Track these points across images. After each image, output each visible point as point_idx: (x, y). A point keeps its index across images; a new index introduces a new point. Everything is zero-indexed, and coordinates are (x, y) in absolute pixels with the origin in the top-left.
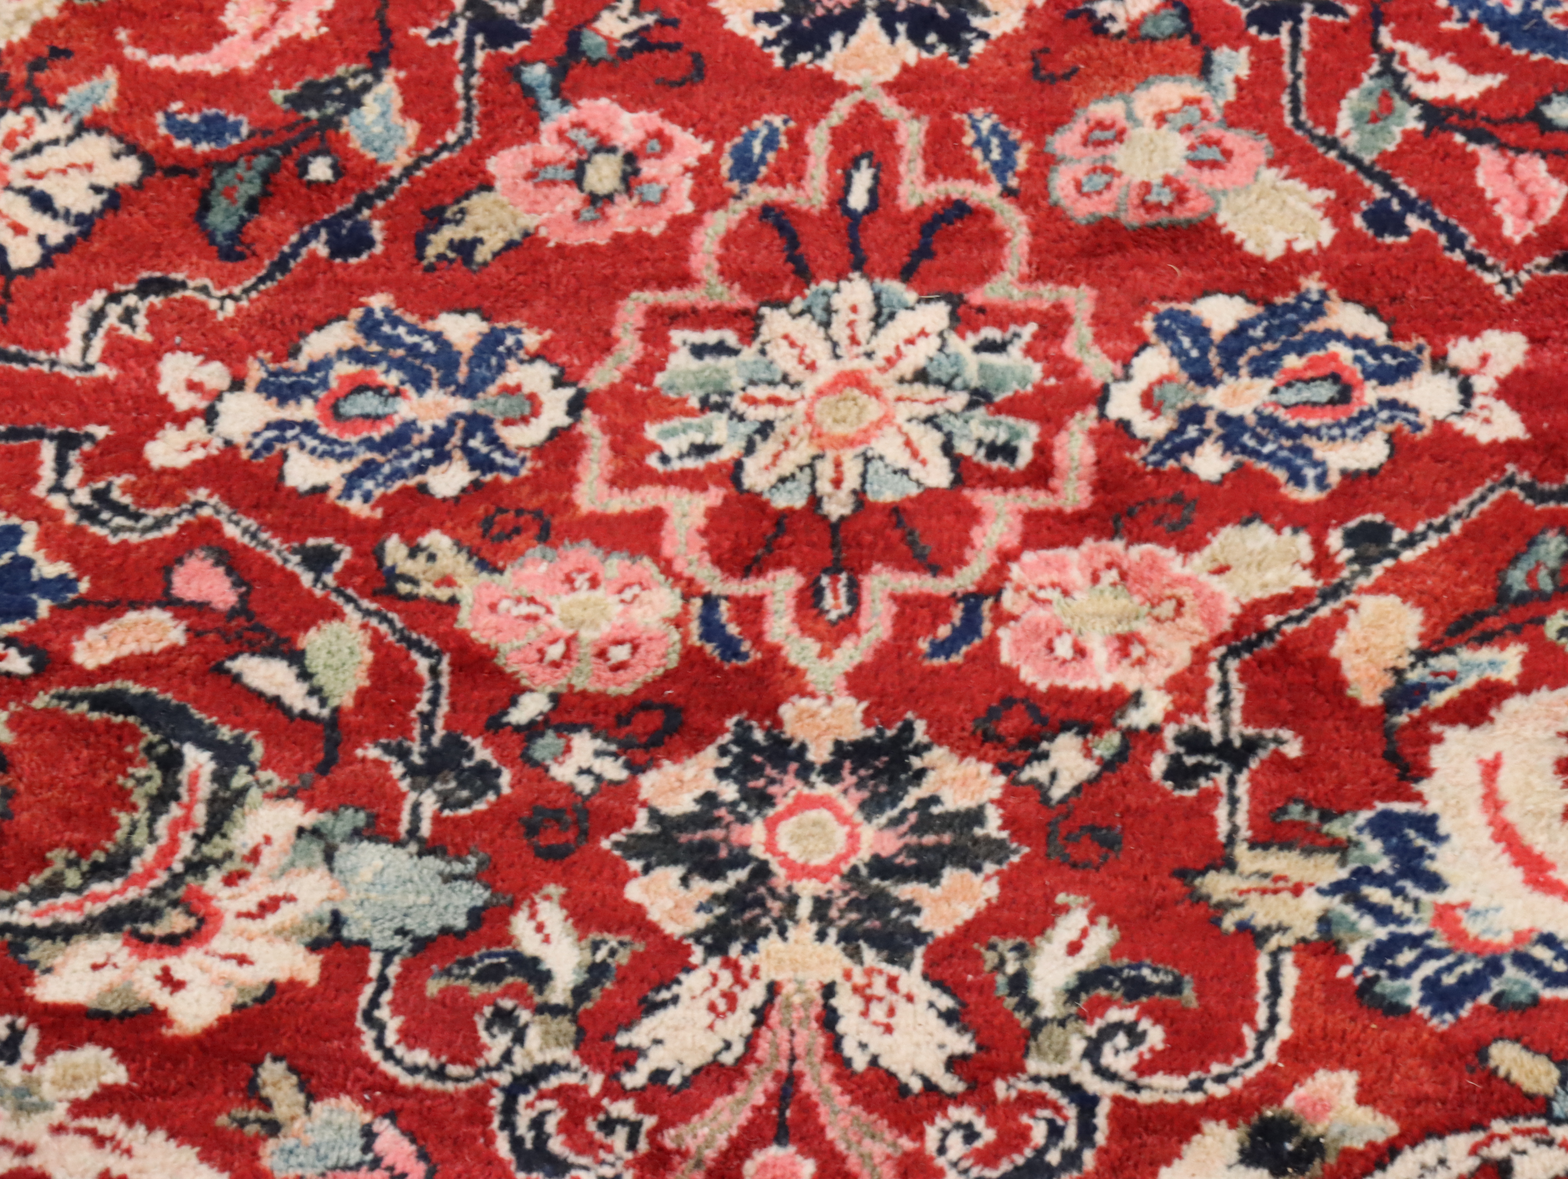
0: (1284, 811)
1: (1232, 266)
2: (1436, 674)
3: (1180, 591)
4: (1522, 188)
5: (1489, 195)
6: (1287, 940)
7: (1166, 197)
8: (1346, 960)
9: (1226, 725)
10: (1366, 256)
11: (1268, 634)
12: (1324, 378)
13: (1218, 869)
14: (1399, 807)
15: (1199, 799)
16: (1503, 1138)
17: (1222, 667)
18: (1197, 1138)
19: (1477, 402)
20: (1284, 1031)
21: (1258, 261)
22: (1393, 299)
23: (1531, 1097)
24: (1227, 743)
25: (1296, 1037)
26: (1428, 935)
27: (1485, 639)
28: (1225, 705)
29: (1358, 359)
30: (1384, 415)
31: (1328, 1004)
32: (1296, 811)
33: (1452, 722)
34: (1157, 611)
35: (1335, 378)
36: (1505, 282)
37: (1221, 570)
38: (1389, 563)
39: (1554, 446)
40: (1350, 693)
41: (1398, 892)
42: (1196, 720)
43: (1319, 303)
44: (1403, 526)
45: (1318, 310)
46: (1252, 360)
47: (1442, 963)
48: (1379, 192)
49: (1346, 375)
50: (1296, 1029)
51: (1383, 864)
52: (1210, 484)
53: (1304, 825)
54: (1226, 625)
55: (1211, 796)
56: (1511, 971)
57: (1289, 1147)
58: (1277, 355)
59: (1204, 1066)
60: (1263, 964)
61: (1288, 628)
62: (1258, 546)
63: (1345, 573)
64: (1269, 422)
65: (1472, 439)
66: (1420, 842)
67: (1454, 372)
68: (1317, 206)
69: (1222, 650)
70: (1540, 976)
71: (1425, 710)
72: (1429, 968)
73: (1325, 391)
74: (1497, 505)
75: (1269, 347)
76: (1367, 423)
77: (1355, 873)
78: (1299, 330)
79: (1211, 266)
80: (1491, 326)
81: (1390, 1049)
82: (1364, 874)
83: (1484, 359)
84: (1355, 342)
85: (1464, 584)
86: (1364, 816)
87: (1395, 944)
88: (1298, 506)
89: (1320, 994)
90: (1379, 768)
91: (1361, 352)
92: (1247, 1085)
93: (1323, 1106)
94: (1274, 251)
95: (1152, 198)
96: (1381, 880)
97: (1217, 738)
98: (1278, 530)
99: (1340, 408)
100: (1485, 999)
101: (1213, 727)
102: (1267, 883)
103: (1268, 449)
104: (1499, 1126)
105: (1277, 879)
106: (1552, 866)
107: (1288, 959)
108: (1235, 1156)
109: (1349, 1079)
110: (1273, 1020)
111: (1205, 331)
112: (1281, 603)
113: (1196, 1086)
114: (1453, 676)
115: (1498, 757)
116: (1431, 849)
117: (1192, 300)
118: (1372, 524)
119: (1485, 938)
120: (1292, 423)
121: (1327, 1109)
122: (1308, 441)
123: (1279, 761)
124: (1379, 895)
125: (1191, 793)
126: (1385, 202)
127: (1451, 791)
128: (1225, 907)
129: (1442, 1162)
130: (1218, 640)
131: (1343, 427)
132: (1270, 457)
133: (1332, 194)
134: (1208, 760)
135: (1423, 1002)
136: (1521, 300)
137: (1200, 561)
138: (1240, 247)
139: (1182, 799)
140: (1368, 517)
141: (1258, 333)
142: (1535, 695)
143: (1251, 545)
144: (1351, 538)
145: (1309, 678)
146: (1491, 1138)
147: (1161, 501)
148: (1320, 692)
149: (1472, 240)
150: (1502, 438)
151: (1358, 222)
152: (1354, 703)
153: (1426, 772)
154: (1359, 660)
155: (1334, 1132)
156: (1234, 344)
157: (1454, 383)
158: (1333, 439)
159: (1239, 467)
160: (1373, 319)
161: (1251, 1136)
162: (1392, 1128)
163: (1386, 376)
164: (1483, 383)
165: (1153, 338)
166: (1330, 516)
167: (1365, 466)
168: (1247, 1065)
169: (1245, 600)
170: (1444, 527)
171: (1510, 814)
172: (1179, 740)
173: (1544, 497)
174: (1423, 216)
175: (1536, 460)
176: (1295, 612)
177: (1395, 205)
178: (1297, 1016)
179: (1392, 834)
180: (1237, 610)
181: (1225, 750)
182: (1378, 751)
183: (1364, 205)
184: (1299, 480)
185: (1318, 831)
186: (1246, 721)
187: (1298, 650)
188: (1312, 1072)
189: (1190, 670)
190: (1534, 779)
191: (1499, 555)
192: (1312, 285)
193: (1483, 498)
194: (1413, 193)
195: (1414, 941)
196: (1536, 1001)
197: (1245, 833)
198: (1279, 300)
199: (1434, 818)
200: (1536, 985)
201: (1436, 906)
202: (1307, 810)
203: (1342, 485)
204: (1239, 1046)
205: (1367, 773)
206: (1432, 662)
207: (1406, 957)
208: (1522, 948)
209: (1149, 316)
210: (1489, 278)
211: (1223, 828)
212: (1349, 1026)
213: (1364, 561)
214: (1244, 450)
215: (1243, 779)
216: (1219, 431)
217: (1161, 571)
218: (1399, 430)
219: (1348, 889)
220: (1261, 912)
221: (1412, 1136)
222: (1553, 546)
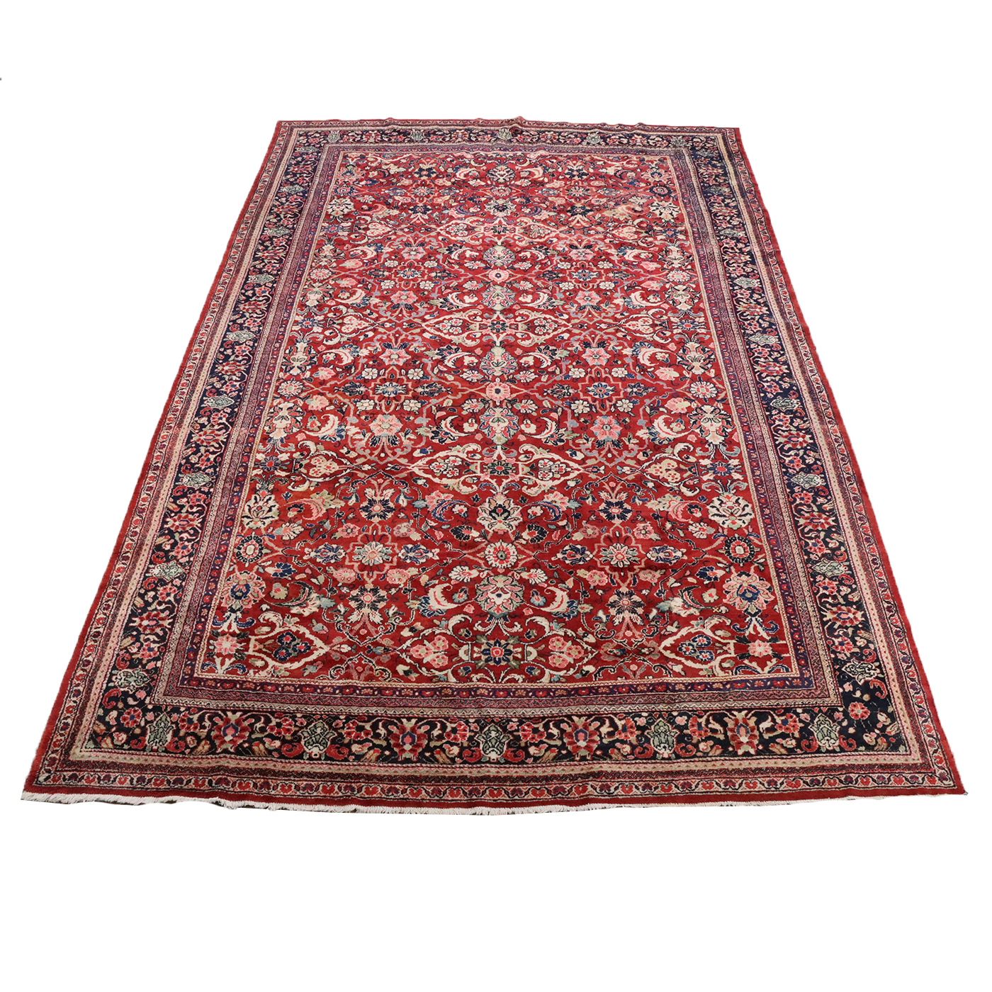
3: (405, 574)
5: (436, 535)
6: (414, 609)
7: (405, 534)
8: (420, 611)
9: (409, 588)
10: (424, 541)
11: (414, 579)
13: (408, 602)
14: (426, 596)
15: (406, 595)
17: (409, 582)
18: (405, 629)
19: (435, 556)
22: (427, 545)
23: (437, 625)
25: (415, 619)
27: (435, 579)
28: (409, 586)
32: (416, 596)
33: (431, 588)
34: (403, 576)
36: (438, 544)
37: (409, 572)
38: (426, 572)
39: (442, 560)
40: (421, 584)
41: (425, 605)
42: (406, 587)
43: (420, 545)
44: (427, 568)
49: (422, 553)
52: (408, 563)
53: (416, 598)
54: (410, 577)
55: (408, 595)
56: (436, 613)
57: (414, 630)
59: (406, 622)
60: (412, 612)
61: (416, 578)
62: (413, 570)
63: (421, 573)
64: (414, 557)
65: (434, 559)
66: (428, 600)
67: (432, 553)
68: (420, 536)
69: (409, 580)
70: (439, 613)
71: (429, 586)
72: (428, 612)
73: (420, 554)
75: (414, 550)
76: (424, 557)
78: (417, 548)
79: (409, 541)
80: (436, 548)
81: (424, 620)
82: (422, 603)
83: (435, 551)
85: (433, 574)
86: (422, 597)
87: (425, 610)
88: (417, 566)
89: (417, 615)
90: (424, 592)
91: (424, 550)
92: (410, 624)
94: (415, 540)
95: (403, 534)
96: (424, 603)
98: (415, 568)
99: (421, 556)
100: (433, 615)
102: (413, 604)
103: (414, 560)
104: (434, 628)
106: (440, 602)
107: (414, 611)
108: (409, 631)
109: (420, 623)
110: (413, 617)
111: (408, 548)
112: (415, 575)
113: (405, 624)
114: (431, 583)
115: (435, 591)
117: (407, 545)
119: (434, 609)
120: (417, 557)
121: (417, 626)
122: (418, 559)
123: (414, 591)
124: (423, 605)
127: (431, 594)
128: (408, 606)
129: (428, 631)
134: (407, 591)
135: (427, 616)
136: (439, 546)
137: (407, 571)
138: (412, 540)
139: (404, 595)
140: (424, 567)
141: (413, 548)
142: (439, 585)
144: (422, 569)
147: (403, 565)
148: (418, 584)
150: (437, 559)
152: (422, 586)
153: (428, 593)
154: (422, 581)
155: (418, 628)
156: (411, 549)
158: (420, 559)
159: (411, 562)
160: (425, 547)
161: (410, 629)
163: (426, 553)
164: (435, 554)
165: (403, 549)
166: (420, 567)
167: (424, 562)
168: (410, 622)
169: (411, 575)
170: (431, 568)
171: (436, 597)
172: (404, 589)
173: (441, 565)
174: (430, 537)
175: (440, 562)
177: (427, 536)
178: (415, 617)
179: (425, 599)
181: (409, 590)
182: (424, 590)
183: (424, 536)
184: (417, 563)
185: (418, 598)
186: (411, 587)
187: (416, 580)
188: (416, 622)
189: (406, 582)
190: (439, 593)
191: (436, 571)
193: (435, 565)
195: (427, 610)
196: (438, 615)
197: (411, 598)
198: (416, 545)
199: (429, 597)
201: (429, 606)
203: (421, 564)
204: (409, 620)
206: (429, 582)
208: (437, 610)
209: (403, 546)
210: (436, 543)
211: (409, 598)
212: (420, 618)
213: (423, 571)
214: (412, 560)
215: (411, 593)
216: (409, 558)
217: (403, 572)
218: (427, 558)
219: (420, 604)
220: (412, 606)
221: (425, 629)
222: (441, 570)
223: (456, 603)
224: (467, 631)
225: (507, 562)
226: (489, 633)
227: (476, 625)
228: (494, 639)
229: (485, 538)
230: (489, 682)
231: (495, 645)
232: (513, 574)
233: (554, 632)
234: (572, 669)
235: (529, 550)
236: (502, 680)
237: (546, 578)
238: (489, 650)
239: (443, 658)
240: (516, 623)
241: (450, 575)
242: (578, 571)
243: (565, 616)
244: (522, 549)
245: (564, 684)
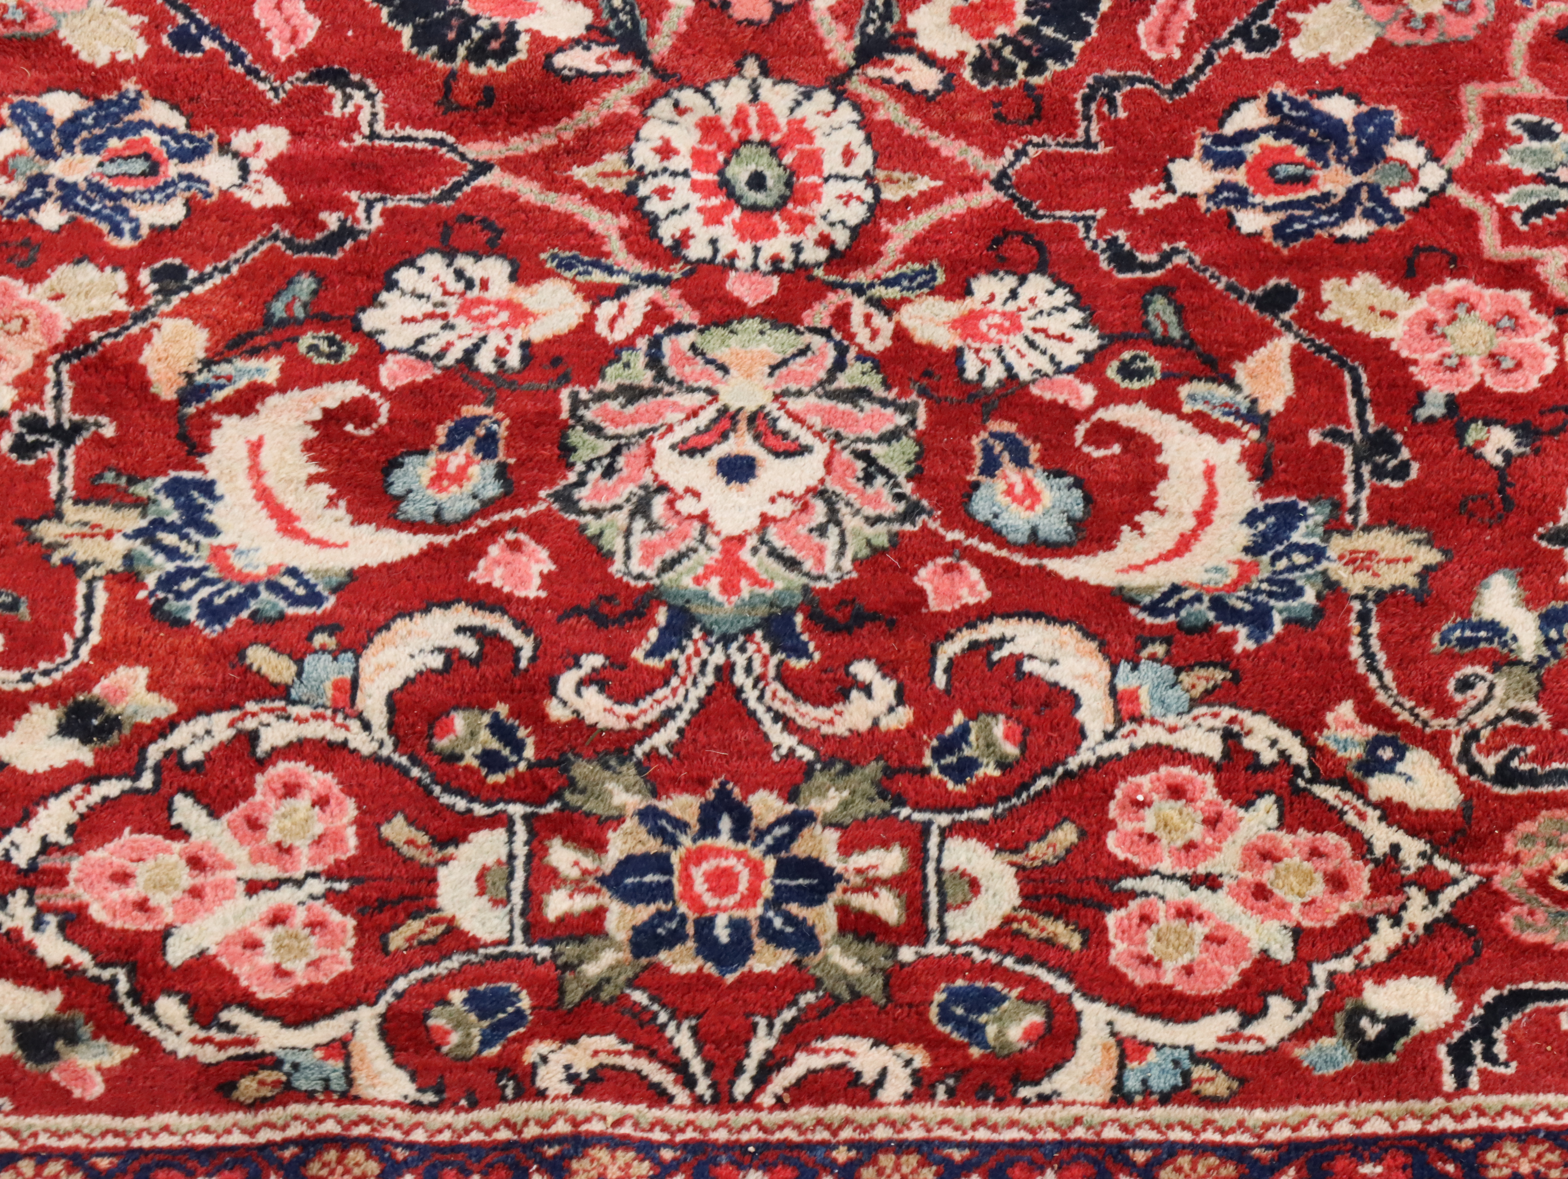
0: (101, 476)
1: (69, 70)
2: (218, 377)
3: (26, 312)
4: (287, 20)
5: (263, 25)
6: (100, 572)
7: (20, 16)
8: (144, 586)
9: (59, 412)
10: (171, 67)
11: (93, 346)
12: (139, 156)
13: (49, 519)
14: (187, 475)
15: (36, 467)
16: (254, 715)
17: (56, 368)
18: (26, 716)
19: (252, 177)
20: (95, 638)
21: (90, 67)
22: (191, 99)
23: (275, 685)
24: (59, 425)
25: (104, 641)
26: (205, 568)
27: (254, 352)
28: (58, 397)
29: (163, 143)
30: (183, 185)
31: (129, 619)
32: (109, 477)
33: (229, 413)
34: (8, 327)
35: (147, 156)
36: (274, 89)
37: (58, 297)
38: (184, 295)
39: (307, 212)
40: (153, 390)
41: (184, 537)
42: (36, 408)
43: (135, 100)
44: (196, 268)
45: (134, 106)
46: (84, 141)
47: (215, 588)
48: (181, 19)
49: (155, 154)
50: (104, 637)
51: (174, 517)
52: (50, 232)
53: (115, 487)
54: (60, 338)
55: (46, 465)
56: (265, 595)
57: (95, 722)
58: (103, 138)
59: (33, 663)
60: (81, 588)
61: (108, 342)
62: (86, 280)
63: (151, 302)
64: (97, 188)
65: (248, 205)
66: (201, 500)
67: (236, 155)
68: (134, 28)
69: (57, 356)
70: (286, 598)
71: (208, 404)
72: (204, 592)
73: (138, 166)
74: (266, 253)
75: (97, 131)
76: (170, 190)
77: (152, 522)
78: (120, 120)
79: (54, 69)
80: (263, 122)
81: (174, 651)
82: (159, 524)
83: (258, 146)
84: (163, 130)
85: (240, 312)
86: (161, 481)
87: (180, 575)
88: (117, 251)
89: (123, 611)
90: (172, 445)
91: (166, 138)
92: (65, 677)
93: (121, 693)
94: (102, 61)
95: (8, 16)
96: (171, 528)
97: (51, 422)
98: (102, 269)
99: (150, 179)
100: (245, 614)
101: (49, 413)
102: (86, 530)
103: (95, 207)
104: (251, 706)
105: (93, 527)
106: (297, 519)
107: (100, 585)
108: (54, 729)
109: (142, 673)
110: (87, 630)
111: (49, 118)
112: (103, 322)
113: (27, 678)
114: (229, 379)
115: (261, 439)
116: (210, 505)
117: (39, 95)
118: (172, 266)
119: (246, 571)
120: (114, 189)
121: (124, 694)
122: (126, 203)
123: (98, 440)
124: (170, 539)
125: (31, 463)
126: (185, 28)
127: (225, 463)
128: (53, 547)
129: (208, 732)
130: (55, 349)
131: (152, 194)
132: (96, 214)
133: (146, 19)
134: (44, 438)
135: (199, 617)
136: (285, 103)
137: (41, 290)
138: (76, 55)
139: (23, 467)
140: (169, 261)
141: (89, 121)
142: (289, 394)
143: (80, 279)
144: (156, 276)
145: (122, 378)
146: (245, 715)
147: (13, 244)
148: (130, 389)
149: (249, 58)
150: (270, 205)
151: (165, 40)
152: (155, 397)
153: (207, 449)
154: (160, 366)
155: (129, 711)
156: (70, 129)
157: (235, 163)
158: (144, 202)
159: (73, 221)
160: (176, 113)
161: (67, 714)
162: (172, 708)
163: (185, 157)
164: (257, 164)
165: (9, 122)
166: (141, 259)
167: (168, 223)
168: (67, 663)
169: (75, 320)
170: (226, 269)
171: (269, 481)
172: (22, 423)
173: (300, 249)
174: (213, 38)
175: (295, 221)
176: (113, 330)
177: (193, 30)
178: (106, 626)
179: (181, 494)
180: (69, 327)
181: (57, 431)
182: (173, 433)
183: (170, 29)
184: (118, 231)
185: (126, 491)
186: (74, 410)
187: (114, 358)
188: (115, 668)
189: (32, 371)
190: (287, 455)
191: (266, 290)
192: (130, 86)
193: (255, 249)
194: (206, 21)
195: (195, 573)
196: (282, 616)
197: (71, 492)
198: (105, 97)
199: (212, 483)
200: (282, 604)
201: (212, 547)
202: (118, 476)
203: (150, 236)
204: (61, 649)
205: (164, 449)
206: (214, 368)
207: (188, 584)
208: (273, 578)
209: (6, 105)
210: (262, 86)
211: (54, 489)
212: (144, 635)
213: (166, 293)
214: (77, 208)
215: (70, 453)
216: (57, 193)
217: (12, 297)
218: (194, 197)
219: (147, 535)
220: (80, 551)
221: (187, 714)
222: (305, 285)
223: (414, 527)
224: (498, 728)
225: (801, 223)
226: (662, 739)
227: (567, 682)
228: (698, 784)
229: (641, 55)
230: (660, 1097)
231: (709, 827)
232: (842, 316)
233: (1148, 735)
234: (1278, 1005)
235: (963, 132)
236: (761, 1080)
237: (1089, 340)
238: (662, 864)
239: (315, 925)
240: (864, 670)
241: (370, 320)
242: (1330, 289)
243: (1229, 614)
244: (913, 127)
245: (1219, 1115)
